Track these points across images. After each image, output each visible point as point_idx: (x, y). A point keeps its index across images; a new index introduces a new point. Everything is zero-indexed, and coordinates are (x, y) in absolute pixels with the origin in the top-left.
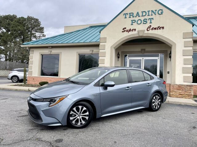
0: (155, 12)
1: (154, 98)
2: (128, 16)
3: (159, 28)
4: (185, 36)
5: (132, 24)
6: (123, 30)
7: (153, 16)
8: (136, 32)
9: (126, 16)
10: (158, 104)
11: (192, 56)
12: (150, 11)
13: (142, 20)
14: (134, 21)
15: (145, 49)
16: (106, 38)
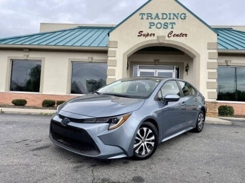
0: (177, 15)
1: (200, 116)
2: (145, 17)
3: (181, 35)
4: (210, 46)
5: (150, 28)
6: (139, 33)
7: (175, 21)
8: (155, 38)
9: (142, 16)
10: (202, 123)
11: (216, 70)
12: (172, 13)
13: (163, 24)
14: (152, 24)
15: (158, 60)
16: (117, 42)
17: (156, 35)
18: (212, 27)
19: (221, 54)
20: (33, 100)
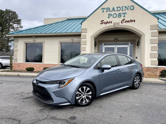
0: (127, 7)
1: (136, 78)
2: (105, 11)
3: (131, 21)
4: (152, 28)
5: (109, 18)
6: (101, 22)
7: (126, 11)
8: (112, 24)
9: (103, 10)
10: (138, 83)
11: (157, 44)
12: (124, 6)
13: (117, 14)
14: (110, 15)
15: (117, 39)
16: (86, 29)
17: (113, 22)
19: (160, 33)
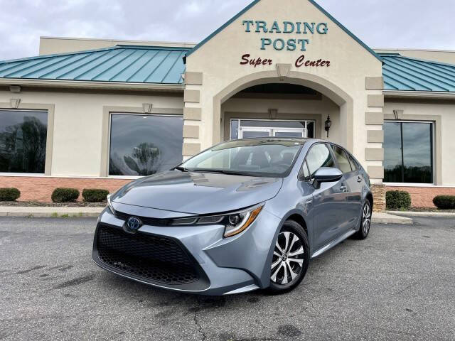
0: (311, 26)
1: (365, 209)
2: (253, 28)
3: (319, 63)
4: (370, 84)
5: (263, 49)
6: (243, 58)
7: (308, 36)
8: (272, 68)
9: (248, 27)
10: (368, 222)
11: (381, 127)
12: (302, 23)
14: (266, 42)
15: (276, 110)
16: (201, 74)
17: (274, 63)
18: (376, 52)
19: (389, 100)
20: (31, 189)
